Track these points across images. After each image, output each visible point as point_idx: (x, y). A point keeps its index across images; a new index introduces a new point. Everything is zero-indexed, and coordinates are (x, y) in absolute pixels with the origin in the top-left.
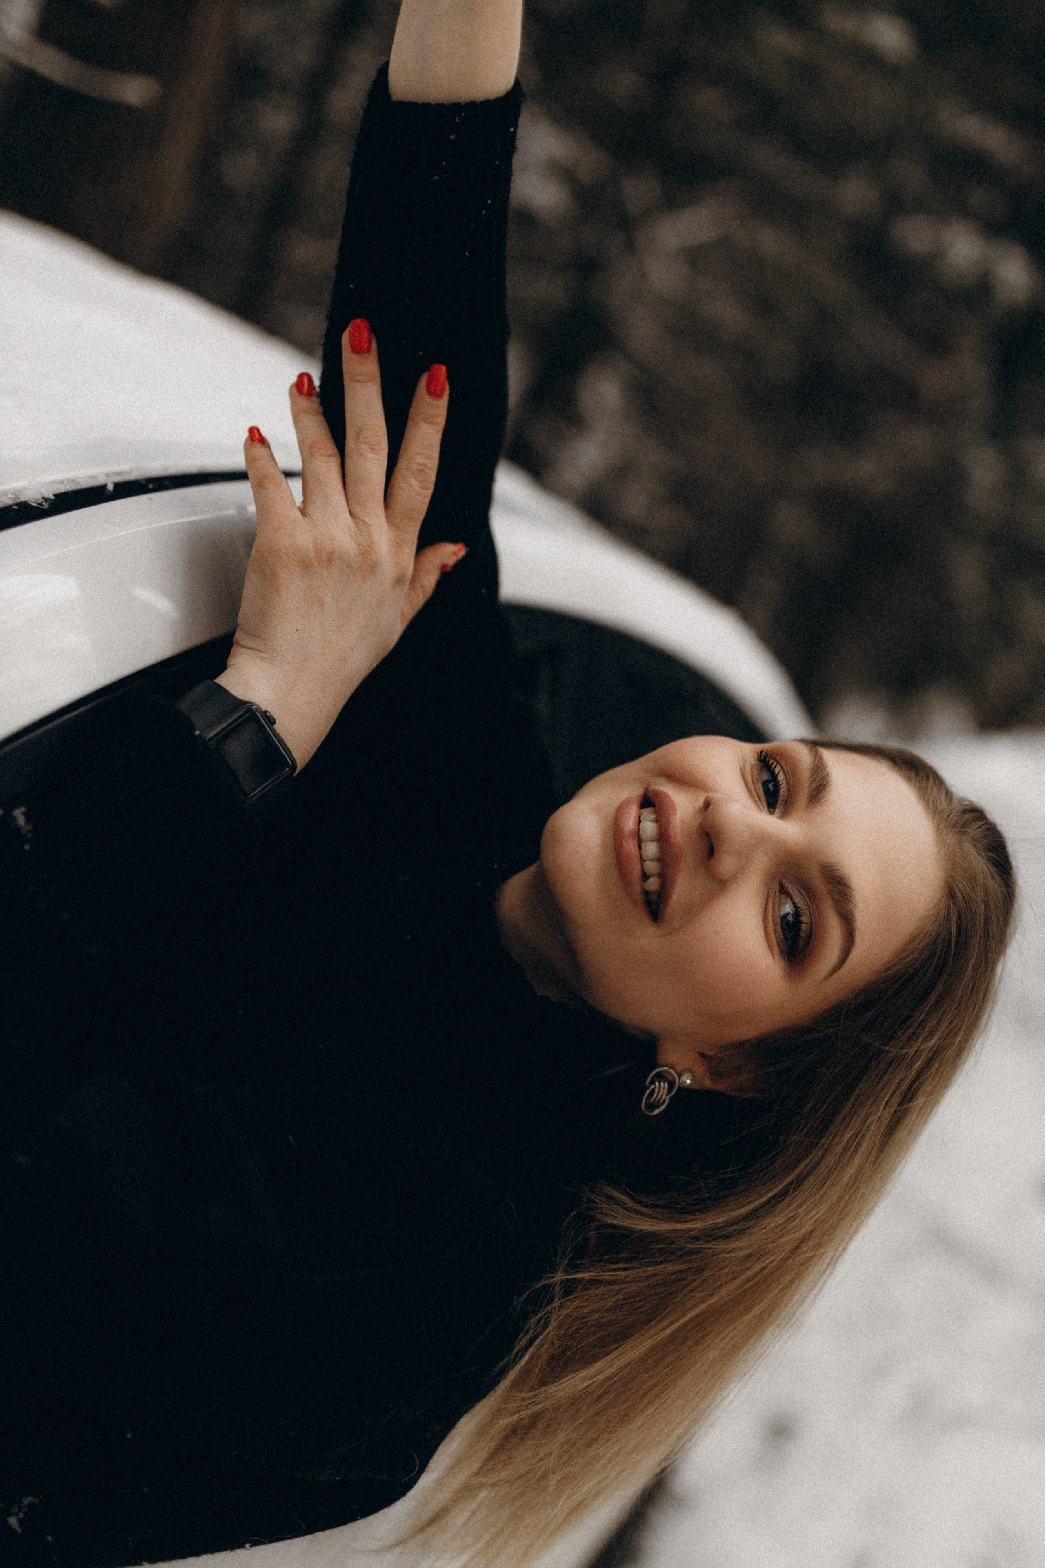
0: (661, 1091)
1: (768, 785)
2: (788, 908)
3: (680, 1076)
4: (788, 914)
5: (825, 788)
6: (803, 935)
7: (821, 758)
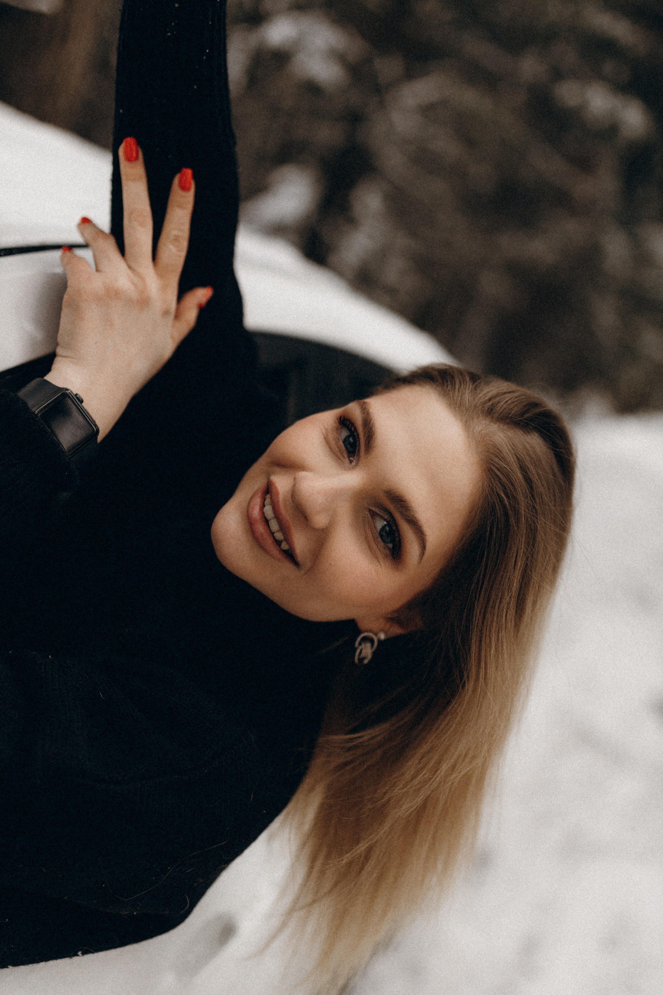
0: (367, 649)
1: (348, 440)
2: (382, 524)
3: (376, 635)
5: (372, 437)
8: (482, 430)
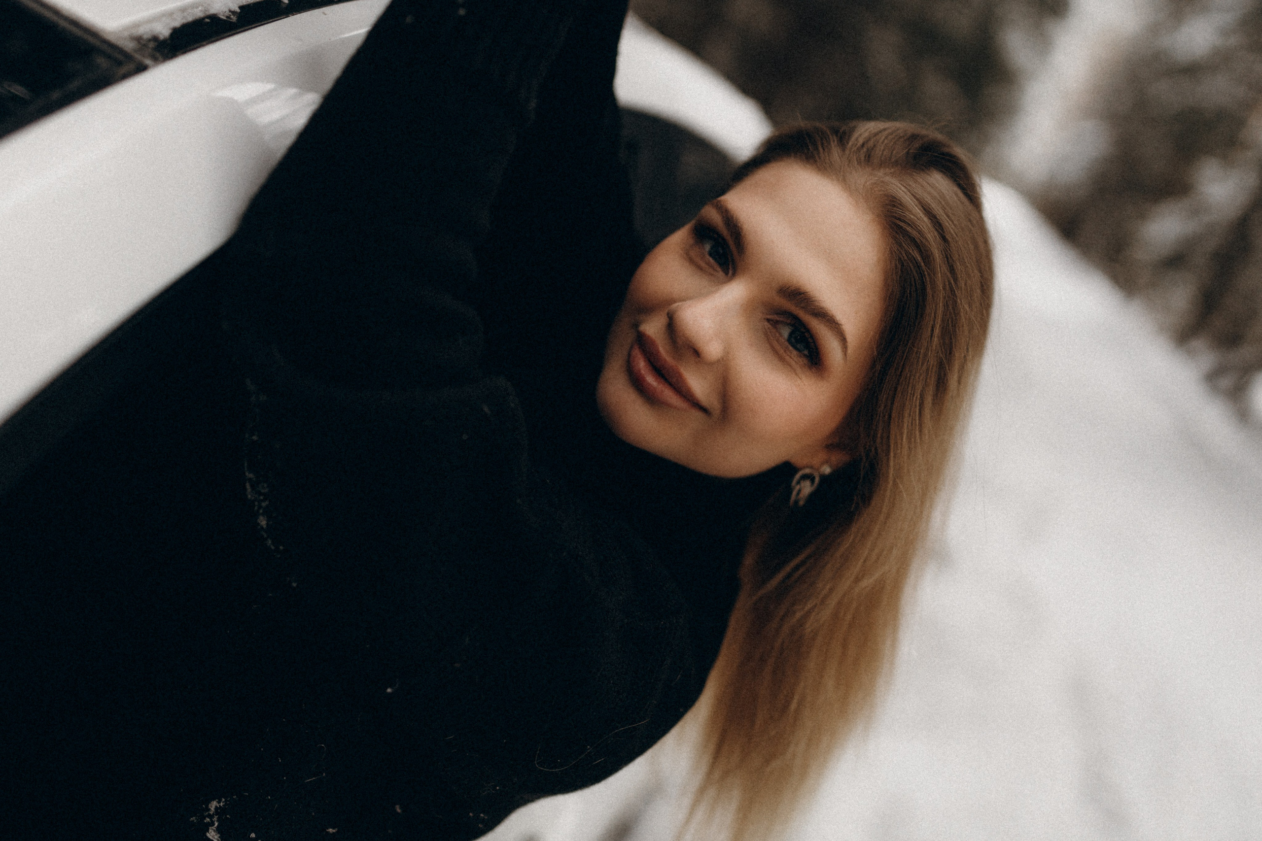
0: (805, 489)
2: (787, 331)
3: (817, 470)
4: (790, 334)
8: (866, 182)
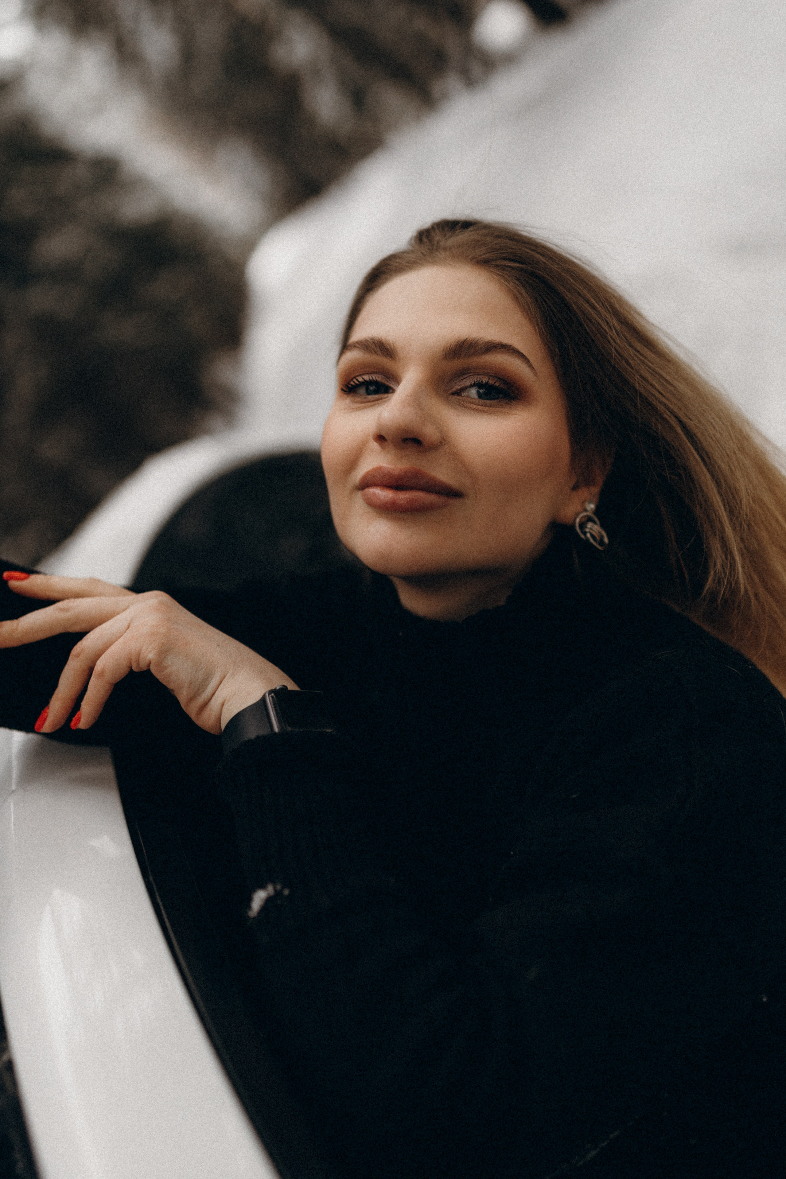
0: (594, 529)
1: (370, 390)
2: (473, 392)
3: (585, 510)
4: (478, 392)
5: (383, 343)
6: (497, 384)
7: (357, 342)
